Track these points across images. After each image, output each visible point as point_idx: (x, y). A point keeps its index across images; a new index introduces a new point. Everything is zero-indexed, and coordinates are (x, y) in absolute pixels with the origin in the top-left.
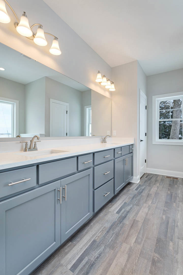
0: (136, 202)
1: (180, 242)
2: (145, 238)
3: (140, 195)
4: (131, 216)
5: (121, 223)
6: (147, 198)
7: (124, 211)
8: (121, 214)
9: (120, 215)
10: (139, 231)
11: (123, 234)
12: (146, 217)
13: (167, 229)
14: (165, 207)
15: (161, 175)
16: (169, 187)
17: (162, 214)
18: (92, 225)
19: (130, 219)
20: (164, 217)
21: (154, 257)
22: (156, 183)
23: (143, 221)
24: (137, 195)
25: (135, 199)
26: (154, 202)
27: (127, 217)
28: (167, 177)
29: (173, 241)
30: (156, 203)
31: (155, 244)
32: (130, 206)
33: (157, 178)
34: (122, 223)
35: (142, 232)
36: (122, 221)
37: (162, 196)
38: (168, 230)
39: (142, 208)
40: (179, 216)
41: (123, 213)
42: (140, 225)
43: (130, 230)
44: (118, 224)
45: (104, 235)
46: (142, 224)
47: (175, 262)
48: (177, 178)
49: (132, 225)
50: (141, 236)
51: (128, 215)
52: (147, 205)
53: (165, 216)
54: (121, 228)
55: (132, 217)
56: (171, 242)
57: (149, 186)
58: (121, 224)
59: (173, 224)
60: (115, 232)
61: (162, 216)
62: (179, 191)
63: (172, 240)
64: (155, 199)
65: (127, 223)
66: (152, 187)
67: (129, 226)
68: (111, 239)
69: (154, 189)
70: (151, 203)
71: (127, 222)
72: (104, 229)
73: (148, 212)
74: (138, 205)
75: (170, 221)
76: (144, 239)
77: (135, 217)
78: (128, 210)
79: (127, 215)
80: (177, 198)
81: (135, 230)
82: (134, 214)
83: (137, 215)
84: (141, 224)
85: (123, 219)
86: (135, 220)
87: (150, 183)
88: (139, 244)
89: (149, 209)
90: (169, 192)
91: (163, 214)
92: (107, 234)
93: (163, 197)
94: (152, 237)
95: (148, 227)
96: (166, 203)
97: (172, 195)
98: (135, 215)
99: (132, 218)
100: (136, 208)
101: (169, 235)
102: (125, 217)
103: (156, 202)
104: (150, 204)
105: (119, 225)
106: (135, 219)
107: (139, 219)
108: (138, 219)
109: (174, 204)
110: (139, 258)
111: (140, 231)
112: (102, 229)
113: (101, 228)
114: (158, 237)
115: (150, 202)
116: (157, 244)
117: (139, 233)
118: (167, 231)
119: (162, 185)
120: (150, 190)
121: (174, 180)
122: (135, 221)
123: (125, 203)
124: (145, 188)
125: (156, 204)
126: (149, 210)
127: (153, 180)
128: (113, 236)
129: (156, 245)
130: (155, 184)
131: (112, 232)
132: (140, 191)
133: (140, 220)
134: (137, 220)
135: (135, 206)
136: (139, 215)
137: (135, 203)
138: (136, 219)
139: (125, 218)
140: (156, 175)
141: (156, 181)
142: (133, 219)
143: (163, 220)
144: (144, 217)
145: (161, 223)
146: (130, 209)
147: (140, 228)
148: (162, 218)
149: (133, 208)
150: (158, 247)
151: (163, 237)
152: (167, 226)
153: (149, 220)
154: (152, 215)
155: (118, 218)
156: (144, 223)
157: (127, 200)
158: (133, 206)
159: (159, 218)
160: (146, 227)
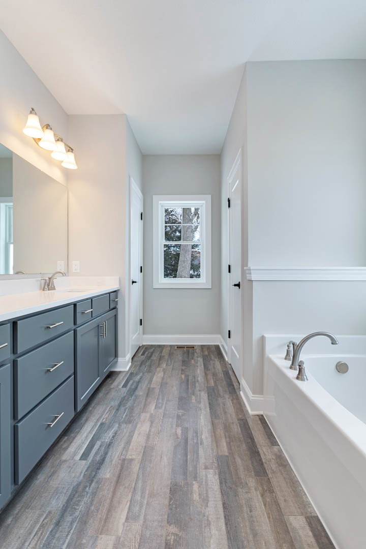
0: (125, 414)
1: (209, 476)
2: (146, 497)
3: (133, 397)
4: (115, 455)
5: (92, 481)
6: (146, 400)
7: (100, 446)
8: (92, 458)
9: (90, 461)
10: (133, 487)
11: (98, 510)
12: (146, 443)
13: (187, 456)
14: (179, 409)
15: (167, 346)
16: (182, 366)
17: (175, 426)
18: (9, 525)
20: (179, 431)
21: (169, 538)
22: (161, 362)
23: (140, 457)
24: (126, 398)
25: (122, 409)
26: (160, 405)
27: (107, 460)
28: (179, 347)
29: (198, 479)
30: (164, 405)
31: (167, 502)
32: (113, 428)
33: (161, 352)
34: (95, 480)
35: (140, 484)
36: (94, 476)
37: (172, 387)
38: (189, 457)
39: (139, 426)
40: (202, 420)
41: (96, 454)
42: (136, 468)
43: (114, 492)
44: (86, 487)
45: (48, 537)
46: (140, 465)
47: (205, 527)
48: (193, 347)
49: (119, 477)
50: (138, 497)
51: (109, 454)
52: (148, 415)
53: (180, 428)
54: (94, 494)
56: (194, 482)
57: (149, 371)
58: (93, 485)
59: (195, 441)
60: (77, 514)
61: (176, 429)
62: (198, 370)
63: (195, 478)
64: (161, 397)
65: (108, 476)
66: (155, 373)
67: (111, 482)
68: (67, 541)
69: (158, 377)
70: (155, 408)
71: (107, 473)
72: (46, 521)
73: (150, 431)
74: (129, 421)
75: (190, 435)
76: (145, 502)
77: (123, 453)
78: (109, 441)
79: (106, 454)
80: (197, 385)
81: (125, 487)
82: (122, 445)
83: (130, 445)
84: (138, 465)
85: (99, 469)
86: (124, 460)
87: (150, 366)
89: (152, 422)
90: (183, 376)
91: (177, 426)
93: (175, 388)
94: (161, 489)
95: (151, 466)
96: (181, 399)
97: (188, 381)
98: (124, 448)
99: (118, 457)
100: (125, 430)
101: (190, 468)
102: (102, 461)
103: (162, 404)
104: (152, 412)
105: (87, 489)
106: (124, 457)
107: (134, 455)
108: (131, 455)
109: (193, 397)
111: (135, 484)
112: (41, 522)
113: (36, 522)
114: (171, 483)
115: (152, 408)
116: (171, 499)
117: (134, 490)
118: (187, 461)
119: (171, 364)
120: (150, 381)
121: (188, 352)
122: (126, 462)
123: (102, 424)
124: (141, 378)
125: (163, 408)
126: (151, 426)
127: (155, 357)
128: (72, 531)
129: (170, 505)
130: (159, 365)
132: (133, 387)
133: (134, 457)
134: (128, 459)
135: (124, 426)
136: (132, 444)
137: (124, 416)
138: (127, 457)
139: (102, 465)
140: (159, 346)
141: (161, 358)
142: (120, 460)
143: (178, 438)
144: (144, 445)
145: (175, 447)
146: (113, 437)
147: (135, 476)
148: (176, 434)
149: (119, 432)
150: (174, 506)
151: (180, 479)
152: (186, 449)
153: (152, 448)
154: (159, 433)
155: (84, 471)
156: (143, 461)
157: (107, 416)
158: (118, 427)
159: (170, 436)
160: (148, 469)
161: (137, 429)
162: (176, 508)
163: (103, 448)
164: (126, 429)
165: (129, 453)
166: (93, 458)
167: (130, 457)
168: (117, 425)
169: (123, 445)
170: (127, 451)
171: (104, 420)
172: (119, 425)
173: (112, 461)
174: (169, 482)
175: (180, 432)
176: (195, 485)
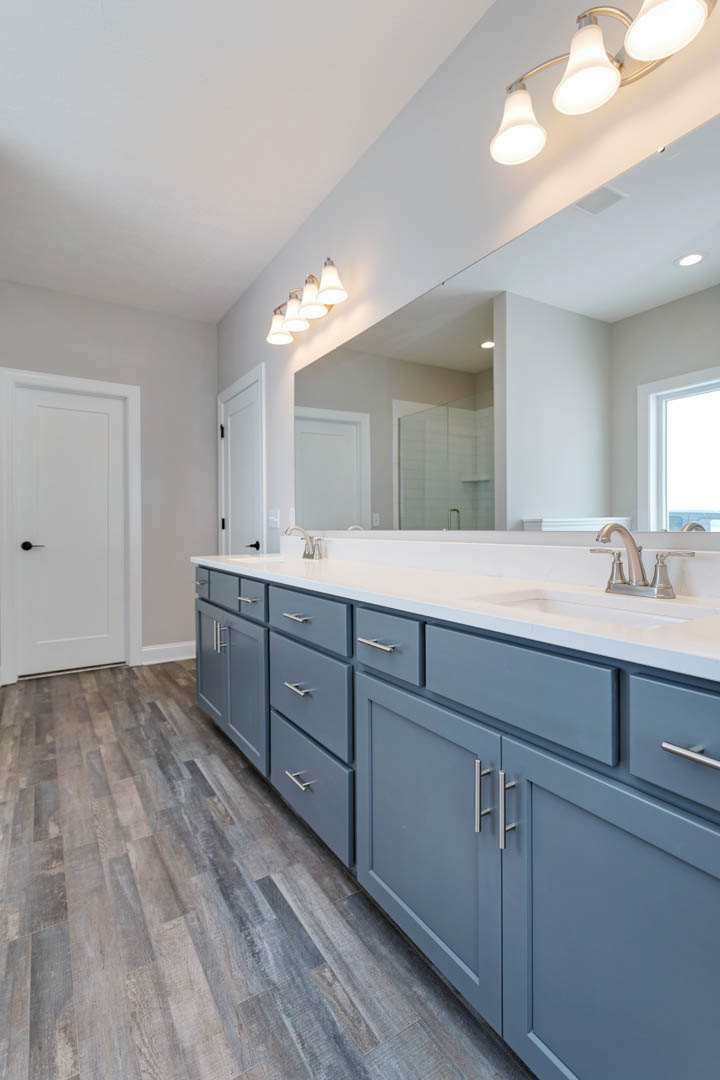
4: (213, 914)
5: (213, 863)
11: (174, 847)
12: (156, 968)
13: (33, 984)
19: (203, 900)
23: (153, 931)
31: (69, 892)
34: (209, 867)
35: (128, 892)
36: (217, 871)
39: (212, 1011)
41: (251, 897)
42: (151, 911)
43: (165, 868)
44: (216, 856)
46: (144, 919)
49: (173, 887)
50: (123, 879)
51: (224, 907)
54: (195, 856)
55: (207, 915)
58: (207, 862)
60: (198, 836)
61: (75, 1064)
65: (194, 880)
67: (180, 875)
71: (199, 884)
73: (166, 1011)
76: (107, 879)
77: (196, 923)
78: (253, 930)
79: (231, 906)
81: (152, 879)
82: (213, 935)
83: (195, 944)
84: (148, 916)
85: (220, 881)
86: (185, 912)
88: (114, 860)
92: (206, 819)
94: (85, 903)
95: (119, 927)
98: (204, 935)
99: (203, 913)
100: (239, 975)
101: (24, 959)
102: (226, 892)
105: (211, 856)
106: (188, 916)
107: (171, 929)
108: (175, 926)
110: (96, 838)
111: (136, 889)
112: (233, 817)
114: (66, 917)
116: (64, 897)
117: (133, 883)
118: (34, 972)
122: (178, 910)
126: (171, 1031)
128: (189, 825)
129: (65, 891)
131: (201, 830)
133: (167, 926)
134: (176, 917)
135: (256, 987)
136: (191, 948)
137: (287, 1022)
138: (182, 918)
139: (221, 889)
142: (194, 910)
143: (65, 1029)
144: (161, 961)
145: (69, 993)
146: (252, 943)
147: (143, 900)
148: (71, 1041)
149: (250, 961)
150: (56, 891)
151: (48, 930)
152: (37, 1004)
153: (133, 962)
154: (133, 1015)
155: (241, 868)
156: (144, 927)
157: (340, 994)
158: (264, 974)
159: (92, 1024)
160: (123, 919)
161: (210, 997)
162: (52, 892)
163: (248, 911)
164: (241, 984)
165: (184, 928)
166: (248, 889)
167: (175, 922)
168: (275, 978)
169: (212, 937)
170: (192, 931)
171: (328, 975)
172: (269, 982)
173: (208, 900)
174: (70, 918)
175: (59, 1060)
176: (14, 932)
